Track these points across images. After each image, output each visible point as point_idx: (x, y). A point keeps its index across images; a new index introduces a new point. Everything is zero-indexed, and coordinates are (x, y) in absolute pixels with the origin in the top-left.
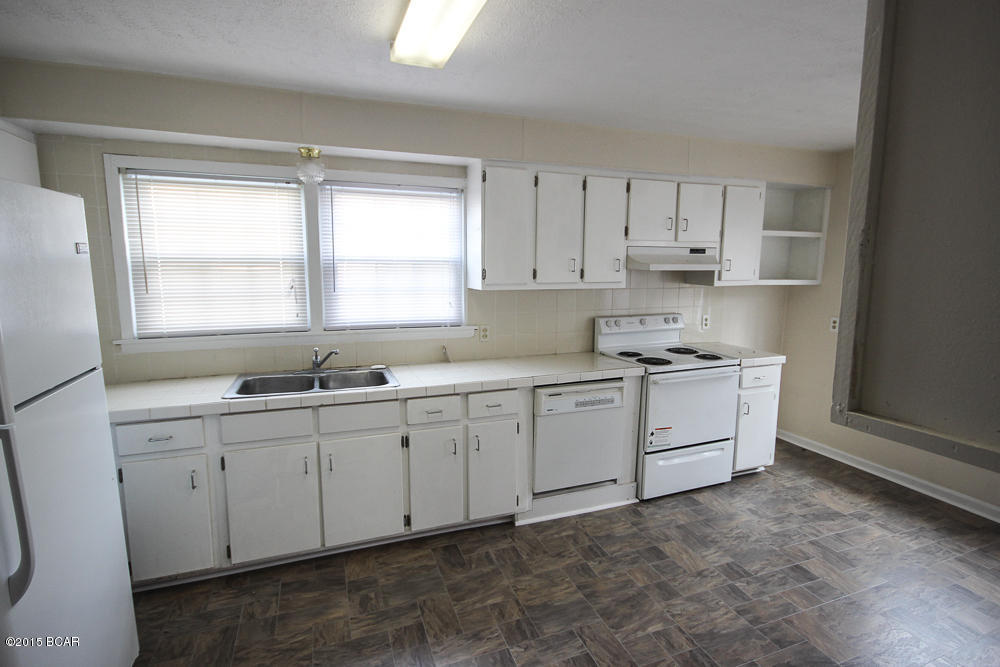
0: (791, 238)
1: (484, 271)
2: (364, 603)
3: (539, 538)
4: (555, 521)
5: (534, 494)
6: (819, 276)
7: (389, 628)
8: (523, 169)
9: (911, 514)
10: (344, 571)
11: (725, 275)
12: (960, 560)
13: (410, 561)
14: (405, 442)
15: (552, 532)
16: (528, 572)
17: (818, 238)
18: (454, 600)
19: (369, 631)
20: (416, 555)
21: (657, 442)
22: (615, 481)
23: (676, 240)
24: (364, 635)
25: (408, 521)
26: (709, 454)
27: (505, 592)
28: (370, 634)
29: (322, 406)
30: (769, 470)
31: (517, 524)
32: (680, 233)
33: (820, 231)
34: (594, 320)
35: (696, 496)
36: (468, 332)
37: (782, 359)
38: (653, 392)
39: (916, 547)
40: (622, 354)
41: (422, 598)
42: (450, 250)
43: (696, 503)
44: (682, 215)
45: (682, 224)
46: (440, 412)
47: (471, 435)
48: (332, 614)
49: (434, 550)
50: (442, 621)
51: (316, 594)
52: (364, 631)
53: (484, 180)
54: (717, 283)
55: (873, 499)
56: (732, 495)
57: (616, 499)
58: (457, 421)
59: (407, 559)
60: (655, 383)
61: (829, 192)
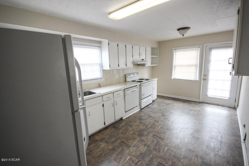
0: (152, 57)
1: (110, 65)
2: (106, 142)
3: (129, 120)
4: (129, 116)
5: (125, 112)
6: (158, 64)
7: (117, 144)
8: (115, 42)
9: (178, 101)
10: (95, 138)
11: (147, 64)
12: (187, 106)
13: (108, 132)
14: (103, 106)
15: (131, 118)
16: (133, 126)
17: (157, 57)
18: (124, 135)
19: (113, 146)
20: (108, 130)
21: (143, 97)
22: (137, 106)
23: (140, 58)
24: (112, 147)
25: (105, 123)
26: (150, 97)
27: (132, 130)
28: (114, 146)
29: (86, 100)
30: (156, 99)
31: (123, 119)
32: (140, 56)
33: (157, 56)
34: (125, 75)
35: (149, 106)
36: (103, 80)
37: (157, 79)
38: (142, 87)
39: (182, 105)
40: (132, 81)
41: (118, 137)
42: (99, 61)
43: (149, 107)
44: (140, 53)
45: (141, 55)
46: (110, 97)
47: (115, 101)
48: (102, 146)
49: (111, 128)
50: (126, 139)
51: (94, 144)
52: (112, 146)
53: (109, 45)
54: (146, 66)
55: (172, 100)
56: (153, 104)
57: (137, 110)
58: (112, 99)
59: (107, 132)
60: (142, 85)
61: (158, 49)
